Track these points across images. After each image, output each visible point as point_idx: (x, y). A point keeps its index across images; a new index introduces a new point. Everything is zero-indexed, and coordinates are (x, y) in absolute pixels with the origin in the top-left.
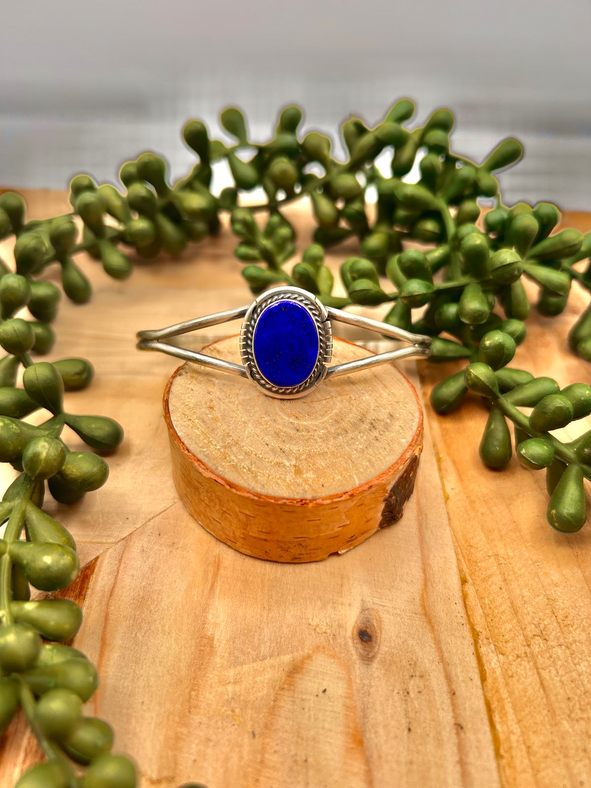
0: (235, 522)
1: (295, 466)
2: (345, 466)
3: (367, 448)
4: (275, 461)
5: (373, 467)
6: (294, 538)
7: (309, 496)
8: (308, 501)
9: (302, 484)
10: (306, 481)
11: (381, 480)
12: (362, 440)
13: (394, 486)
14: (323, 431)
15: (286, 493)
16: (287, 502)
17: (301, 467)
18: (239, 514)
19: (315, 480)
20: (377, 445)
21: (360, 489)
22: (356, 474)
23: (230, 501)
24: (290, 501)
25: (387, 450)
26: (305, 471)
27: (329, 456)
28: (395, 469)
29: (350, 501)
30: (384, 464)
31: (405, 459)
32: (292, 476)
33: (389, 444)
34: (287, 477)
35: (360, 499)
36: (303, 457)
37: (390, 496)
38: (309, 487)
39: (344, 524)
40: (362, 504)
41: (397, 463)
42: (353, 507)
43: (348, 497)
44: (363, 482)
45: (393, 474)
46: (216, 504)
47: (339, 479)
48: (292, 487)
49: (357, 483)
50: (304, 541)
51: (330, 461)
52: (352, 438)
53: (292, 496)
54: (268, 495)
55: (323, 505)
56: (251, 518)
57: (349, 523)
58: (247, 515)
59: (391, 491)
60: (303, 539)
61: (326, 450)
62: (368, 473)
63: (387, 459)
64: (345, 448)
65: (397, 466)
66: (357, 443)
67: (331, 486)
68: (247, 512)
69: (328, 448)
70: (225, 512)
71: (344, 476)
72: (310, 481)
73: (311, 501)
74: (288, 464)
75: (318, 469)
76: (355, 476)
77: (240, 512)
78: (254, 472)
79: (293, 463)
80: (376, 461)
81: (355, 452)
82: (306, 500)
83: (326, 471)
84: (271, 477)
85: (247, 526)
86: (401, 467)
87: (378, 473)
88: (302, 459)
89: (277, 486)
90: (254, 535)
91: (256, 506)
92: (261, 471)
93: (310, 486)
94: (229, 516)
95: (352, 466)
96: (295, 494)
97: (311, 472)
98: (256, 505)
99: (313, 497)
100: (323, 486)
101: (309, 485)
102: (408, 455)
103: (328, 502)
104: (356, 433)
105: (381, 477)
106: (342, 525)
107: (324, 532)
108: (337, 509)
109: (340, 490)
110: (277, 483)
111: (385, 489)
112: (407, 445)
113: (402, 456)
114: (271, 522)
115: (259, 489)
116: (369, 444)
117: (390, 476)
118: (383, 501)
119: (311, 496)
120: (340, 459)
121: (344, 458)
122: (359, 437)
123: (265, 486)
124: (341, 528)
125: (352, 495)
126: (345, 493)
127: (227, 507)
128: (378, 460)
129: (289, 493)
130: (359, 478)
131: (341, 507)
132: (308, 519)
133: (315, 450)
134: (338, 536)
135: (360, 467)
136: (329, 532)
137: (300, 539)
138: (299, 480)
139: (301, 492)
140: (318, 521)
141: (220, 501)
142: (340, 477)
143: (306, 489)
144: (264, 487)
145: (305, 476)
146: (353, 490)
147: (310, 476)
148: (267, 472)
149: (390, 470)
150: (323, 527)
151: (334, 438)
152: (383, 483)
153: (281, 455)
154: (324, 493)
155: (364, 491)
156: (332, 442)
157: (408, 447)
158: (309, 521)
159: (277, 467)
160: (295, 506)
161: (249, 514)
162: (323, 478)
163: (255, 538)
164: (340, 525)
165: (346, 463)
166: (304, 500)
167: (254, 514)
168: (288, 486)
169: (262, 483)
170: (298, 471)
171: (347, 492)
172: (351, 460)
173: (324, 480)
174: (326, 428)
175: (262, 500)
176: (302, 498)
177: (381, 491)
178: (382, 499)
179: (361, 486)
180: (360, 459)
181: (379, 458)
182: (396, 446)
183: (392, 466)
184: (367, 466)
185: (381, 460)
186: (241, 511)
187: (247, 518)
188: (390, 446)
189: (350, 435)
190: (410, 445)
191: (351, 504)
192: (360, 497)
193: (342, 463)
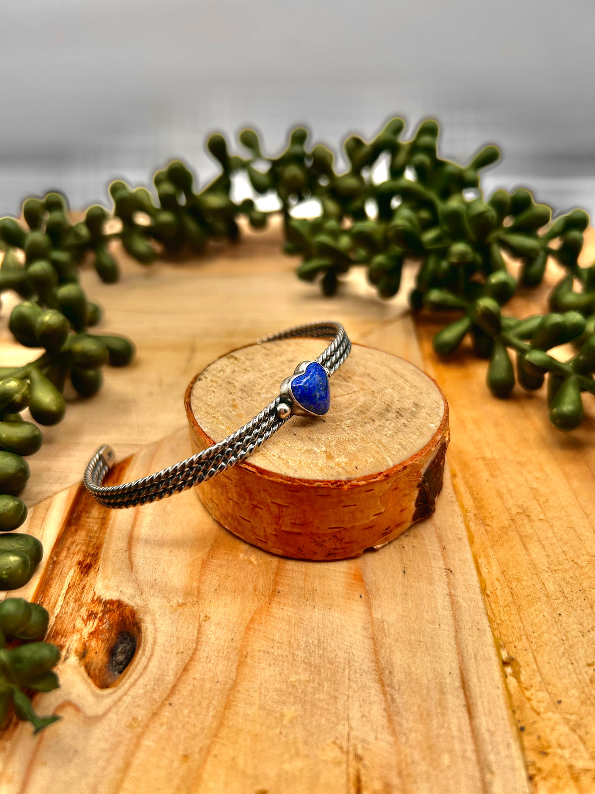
0: (266, 517)
1: (326, 452)
2: (377, 449)
3: (396, 433)
4: (304, 449)
5: (405, 449)
6: (329, 528)
7: (343, 478)
8: (343, 483)
9: (335, 467)
10: (338, 464)
11: (415, 461)
12: (390, 427)
13: (427, 470)
14: (350, 421)
15: (320, 476)
16: (322, 484)
17: (331, 452)
18: (271, 505)
19: (348, 463)
20: (406, 430)
21: (395, 469)
22: (389, 456)
23: (262, 491)
24: (325, 483)
25: (417, 434)
26: (336, 456)
27: (359, 442)
28: (427, 451)
29: (385, 484)
30: (416, 446)
31: (436, 441)
32: (323, 460)
33: (418, 429)
34: (319, 462)
35: (395, 481)
36: (332, 444)
37: (424, 482)
38: (342, 469)
39: (379, 512)
40: (397, 488)
41: (428, 445)
42: (388, 490)
43: (384, 478)
44: (396, 463)
45: (426, 455)
46: (245, 499)
47: (372, 461)
48: (325, 470)
49: (391, 464)
50: (339, 532)
51: (360, 446)
52: (380, 426)
53: (326, 479)
54: (301, 478)
55: (358, 486)
56: (284, 509)
57: (384, 511)
58: (279, 505)
59: (424, 475)
60: (338, 530)
61: (355, 436)
62: (401, 454)
63: (418, 441)
64: (374, 434)
65: (429, 448)
66: (385, 430)
67: (365, 468)
68: (279, 502)
69: (357, 435)
70: (255, 506)
71: (377, 459)
72: (343, 465)
73: (346, 483)
74: (318, 451)
75: (350, 453)
76: (388, 458)
77: (272, 503)
78: (285, 459)
79: (324, 449)
80: (407, 444)
81: (385, 437)
82: (341, 481)
83: (358, 454)
84: (302, 463)
85: (280, 518)
86: (433, 449)
87: (411, 454)
88: (332, 446)
89: (310, 470)
90: (287, 529)
91: (290, 493)
92: (292, 458)
93: (344, 469)
94: (260, 510)
95: (384, 450)
96: (330, 476)
97: (343, 456)
98: (289, 491)
99: (348, 479)
100: (356, 468)
101: (342, 468)
102: (439, 438)
103: (363, 483)
104: (383, 421)
105: (414, 458)
106: (377, 513)
107: (359, 521)
108: (372, 492)
109: (374, 471)
110: (310, 468)
111: (419, 471)
112: (436, 429)
113: (432, 439)
114: (304, 511)
115: (291, 474)
116: (398, 430)
117: (424, 456)
118: (417, 487)
119: (345, 477)
120: (371, 444)
121: (374, 443)
122: (387, 424)
123: (298, 470)
124: (376, 517)
125: (387, 476)
126: (379, 474)
127: (258, 500)
128: (409, 443)
129: (323, 475)
130: (392, 459)
131: (377, 489)
132: (343, 504)
133: (344, 438)
134: (374, 526)
135: (392, 450)
136: (365, 522)
137: (334, 530)
138: (332, 464)
139: (335, 474)
140: (354, 507)
141: (251, 493)
142: (373, 460)
143: (340, 471)
144: (296, 471)
145: (337, 460)
146: (387, 470)
147: (341, 460)
148: (298, 458)
149: (423, 452)
150: (358, 515)
151: (362, 426)
152: (417, 464)
153: (310, 443)
154: (359, 474)
155: (399, 471)
156: (359, 430)
157: (437, 431)
158: (344, 507)
159: (308, 453)
160: (330, 488)
161: (281, 504)
162: (355, 461)
163: (288, 532)
164: (376, 513)
165: (377, 447)
166: (338, 481)
167: (287, 503)
168: (321, 470)
169: (295, 468)
170: (329, 456)
171: (382, 473)
172: (383, 445)
173: (356, 463)
174: (353, 418)
175: (295, 484)
176: (337, 480)
177: (415, 474)
178: (416, 484)
179: (395, 466)
180: (391, 443)
181: (409, 441)
182: (425, 430)
183: (424, 447)
184: (399, 449)
185: (412, 443)
186: (273, 501)
187: (279, 509)
188: (419, 430)
189: (378, 423)
190: (439, 429)
191: (386, 486)
192: (395, 478)
193: (373, 447)
